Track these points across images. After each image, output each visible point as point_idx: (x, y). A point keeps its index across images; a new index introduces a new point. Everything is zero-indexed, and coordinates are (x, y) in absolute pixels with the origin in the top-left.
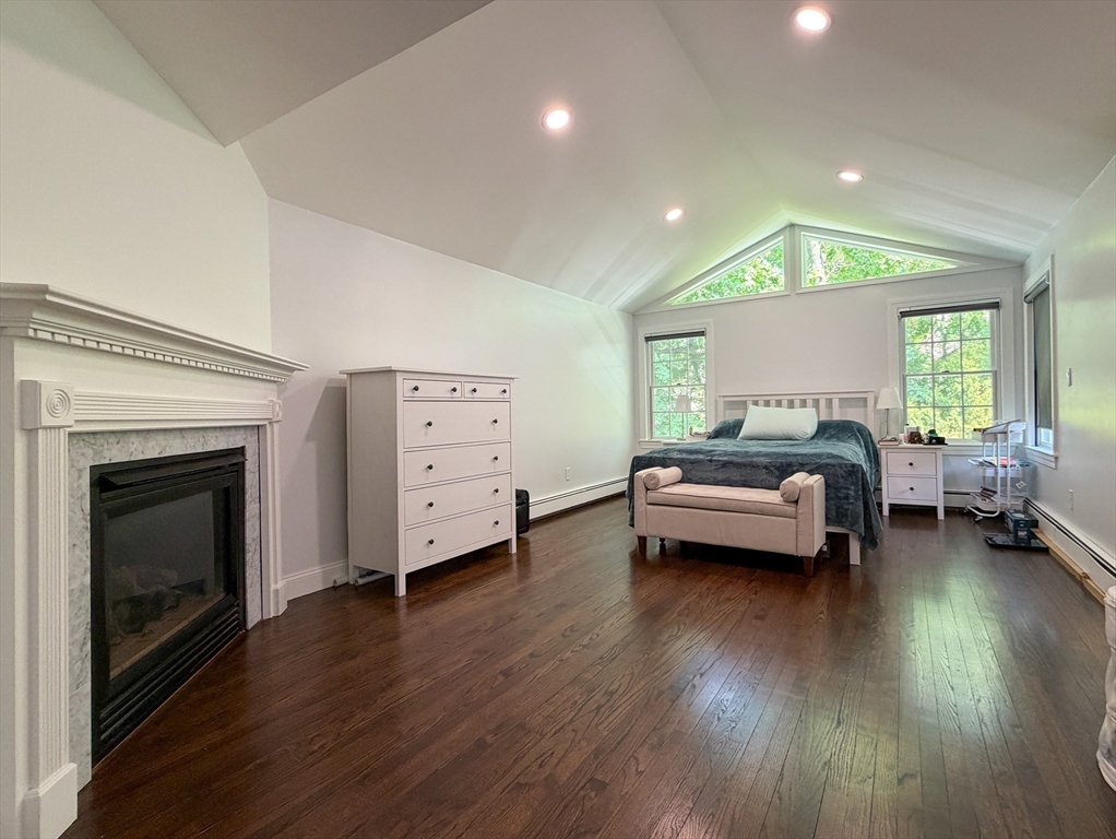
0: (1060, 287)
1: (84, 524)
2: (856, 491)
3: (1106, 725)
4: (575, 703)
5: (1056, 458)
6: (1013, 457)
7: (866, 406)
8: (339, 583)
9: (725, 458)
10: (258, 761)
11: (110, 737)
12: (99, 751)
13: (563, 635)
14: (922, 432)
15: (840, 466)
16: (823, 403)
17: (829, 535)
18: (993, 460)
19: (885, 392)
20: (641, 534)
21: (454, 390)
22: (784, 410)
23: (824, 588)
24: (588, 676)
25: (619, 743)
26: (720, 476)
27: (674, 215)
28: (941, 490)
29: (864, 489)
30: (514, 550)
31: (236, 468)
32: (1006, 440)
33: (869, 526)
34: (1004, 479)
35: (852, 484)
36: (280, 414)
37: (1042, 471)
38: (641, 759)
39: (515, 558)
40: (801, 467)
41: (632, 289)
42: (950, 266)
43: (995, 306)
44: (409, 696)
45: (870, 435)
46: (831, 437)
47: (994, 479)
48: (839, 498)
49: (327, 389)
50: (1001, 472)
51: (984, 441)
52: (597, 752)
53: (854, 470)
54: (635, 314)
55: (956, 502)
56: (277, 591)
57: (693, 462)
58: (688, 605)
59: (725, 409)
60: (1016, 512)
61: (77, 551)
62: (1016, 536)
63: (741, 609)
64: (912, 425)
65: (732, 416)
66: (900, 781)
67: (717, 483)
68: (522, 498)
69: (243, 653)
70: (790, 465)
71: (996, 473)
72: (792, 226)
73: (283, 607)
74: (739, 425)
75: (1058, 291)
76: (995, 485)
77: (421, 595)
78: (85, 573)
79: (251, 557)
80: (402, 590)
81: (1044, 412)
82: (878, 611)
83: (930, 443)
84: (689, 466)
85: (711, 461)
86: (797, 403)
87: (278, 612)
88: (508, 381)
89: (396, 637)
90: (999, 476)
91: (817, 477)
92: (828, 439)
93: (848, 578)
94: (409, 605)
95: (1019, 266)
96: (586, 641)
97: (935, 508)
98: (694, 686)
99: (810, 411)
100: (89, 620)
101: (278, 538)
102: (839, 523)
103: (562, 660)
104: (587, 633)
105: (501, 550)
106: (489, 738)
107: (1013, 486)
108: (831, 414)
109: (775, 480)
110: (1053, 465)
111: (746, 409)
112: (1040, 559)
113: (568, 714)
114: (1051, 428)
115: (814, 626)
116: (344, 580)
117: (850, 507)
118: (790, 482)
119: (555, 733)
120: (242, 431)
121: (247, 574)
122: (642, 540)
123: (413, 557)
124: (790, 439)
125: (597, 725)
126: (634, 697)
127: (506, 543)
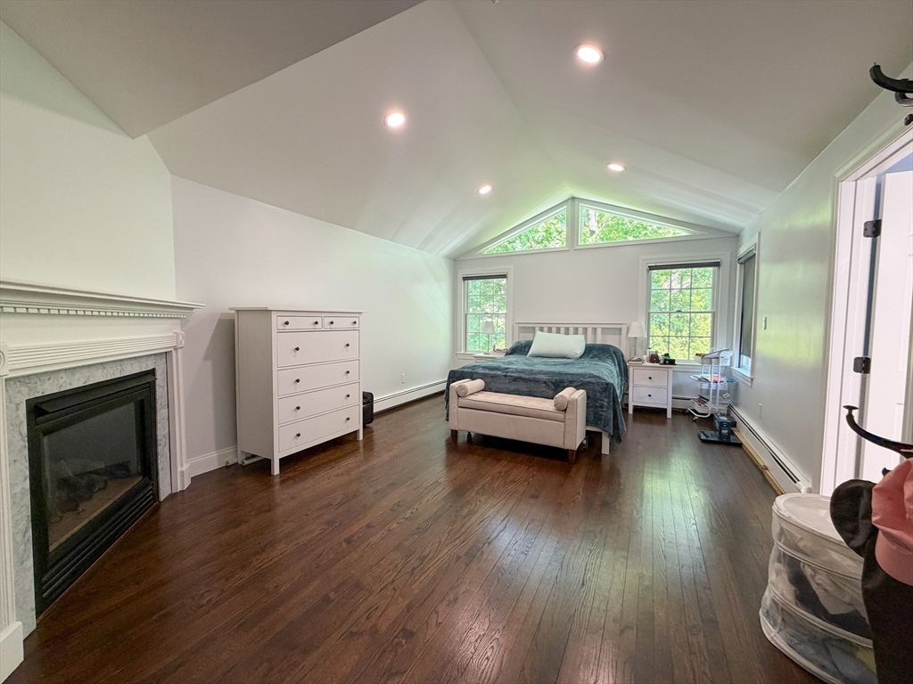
0: (763, 255)
1: (22, 444)
2: (608, 403)
3: (767, 593)
4: (397, 565)
5: (752, 380)
6: (723, 375)
7: (620, 334)
8: (230, 463)
9: (516, 375)
10: (162, 613)
11: (51, 594)
12: (42, 605)
13: (392, 510)
14: (659, 355)
15: (598, 384)
16: (590, 331)
17: (588, 433)
18: (708, 377)
19: (634, 325)
20: (453, 429)
21: (316, 323)
22: (562, 336)
23: (583, 472)
24: (407, 543)
25: (425, 600)
26: (512, 387)
27: (485, 190)
28: (670, 396)
29: (614, 401)
30: (361, 438)
31: (148, 385)
32: (718, 363)
33: (616, 427)
34: (715, 391)
35: (606, 397)
36: (183, 342)
37: (741, 386)
38: (440, 613)
39: (361, 444)
40: (570, 384)
41: (454, 242)
42: (684, 234)
43: (717, 264)
44: (276, 559)
45: (622, 356)
46: (594, 356)
47: (708, 391)
48: (596, 407)
49: (219, 320)
50: (713, 386)
51: (702, 363)
52: (409, 607)
53: (608, 387)
54: (456, 260)
55: (681, 405)
56: (182, 472)
57: (493, 377)
58: (483, 486)
59: (519, 332)
60: (722, 415)
61: (18, 464)
62: (720, 433)
63: (521, 489)
64: (653, 350)
65: (524, 338)
66: (622, 632)
67: (509, 392)
68: (368, 399)
69: (157, 521)
70: (562, 382)
71: (710, 386)
72: (573, 198)
73: (187, 483)
74: (528, 345)
75: (761, 258)
76: (708, 394)
77: (291, 475)
78: (25, 479)
79: (162, 449)
80: (276, 470)
81: (746, 345)
82: (618, 492)
83: (665, 363)
84: (490, 379)
85: (505, 376)
86: (571, 330)
87: (183, 486)
88: (357, 315)
89: (270, 508)
90: (712, 388)
91: (582, 391)
92: (592, 358)
93: (600, 465)
94: (282, 482)
95: (735, 236)
96: (408, 514)
97: (665, 410)
98: (483, 552)
99: (581, 337)
100: (30, 514)
101: (183, 435)
102: (596, 425)
103: (389, 530)
104: (409, 508)
105: (351, 438)
106: (332, 595)
107: (721, 395)
108: (595, 339)
109: (551, 392)
110: (749, 384)
111: (534, 333)
112: (734, 451)
113: (390, 576)
114: (749, 356)
115: (572, 505)
116: (235, 461)
117: (604, 413)
118: (561, 396)
119: (381, 590)
120: (153, 357)
121: (159, 462)
122: (455, 433)
123: (284, 446)
124: (565, 358)
125: (411, 585)
126: (439, 562)
127: (356, 432)
